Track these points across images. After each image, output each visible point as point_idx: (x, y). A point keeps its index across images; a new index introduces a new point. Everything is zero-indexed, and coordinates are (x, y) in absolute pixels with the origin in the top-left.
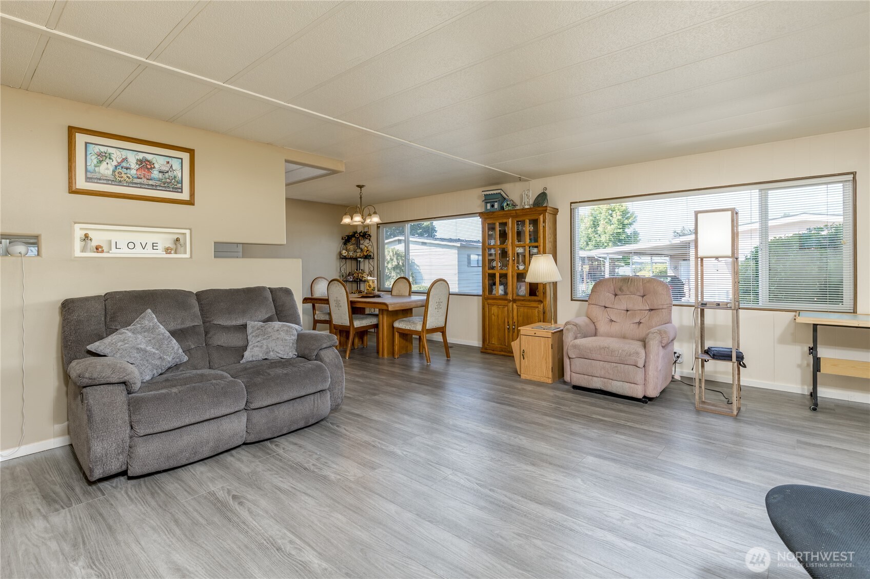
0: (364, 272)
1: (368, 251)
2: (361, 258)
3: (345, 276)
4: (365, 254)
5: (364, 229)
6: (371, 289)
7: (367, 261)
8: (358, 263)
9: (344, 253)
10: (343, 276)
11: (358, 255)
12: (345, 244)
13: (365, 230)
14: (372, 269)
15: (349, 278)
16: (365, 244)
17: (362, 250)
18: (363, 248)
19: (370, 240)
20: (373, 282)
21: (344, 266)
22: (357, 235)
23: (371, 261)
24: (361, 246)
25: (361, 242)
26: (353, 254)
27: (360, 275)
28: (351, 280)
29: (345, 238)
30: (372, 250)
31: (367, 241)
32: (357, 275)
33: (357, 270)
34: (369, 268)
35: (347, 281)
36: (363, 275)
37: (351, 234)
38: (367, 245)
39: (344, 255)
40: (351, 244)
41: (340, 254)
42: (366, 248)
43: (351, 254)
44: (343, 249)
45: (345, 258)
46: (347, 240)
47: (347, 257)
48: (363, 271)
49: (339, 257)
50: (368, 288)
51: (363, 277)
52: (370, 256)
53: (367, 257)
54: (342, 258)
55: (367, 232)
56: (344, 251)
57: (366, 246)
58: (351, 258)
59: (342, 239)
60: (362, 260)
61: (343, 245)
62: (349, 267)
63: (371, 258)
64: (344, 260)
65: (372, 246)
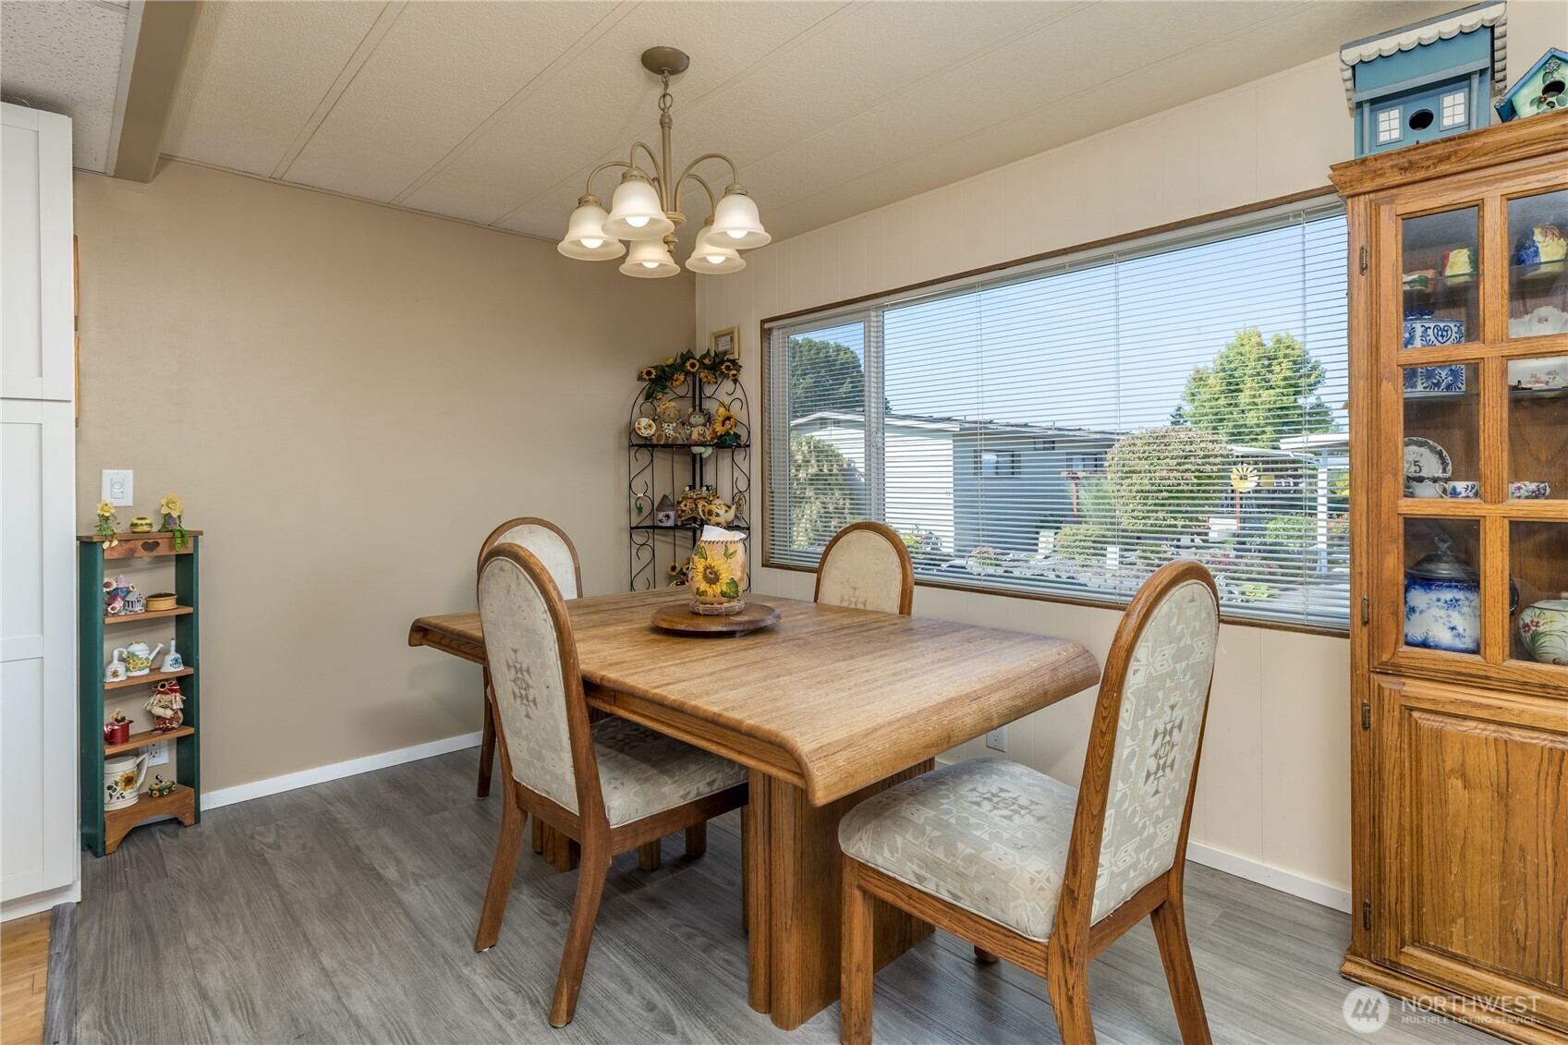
0: (716, 496)
1: (728, 418)
2: (704, 445)
3: (647, 510)
4: (720, 429)
5: (717, 345)
6: (717, 589)
7: (727, 454)
8: (697, 463)
9: (645, 427)
10: (640, 510)
11: (695, 436)
12: (649, 396)
13: (721, 349)
14: (742, 485)
15: (661, 515)
16: (721, 395)
17: (709, 419)
18: (713, 411)
19: (735, 381)
20: (728, 555)
21: (647, 475)
22: (693, 365)
23: (739, 456)
24: (707, 405)
25: (708, 390)
26: (674, 429)
27: (701, 504)
28: (670, 523)
29: (649, 373)
30: (742, 416)
31: (728, 386)
32: (690, 505)
33: (692, 487)
34: (734, 483)
35: (654, 527)
36: (713, 508)
37: (670, 361)
38: (727, 400)
39: (645, 433)
40: (671, 395)
41: (631, 430)
42: (722, 410)
43: (669, 430)
44: (642, 415)
45: (647, 445)
46: (657, 381)
47: (655, 441)
48: (714, 492)
49: (625, 442)
50: (703, 586)
51: (710, 513)
52: (737, 436)
53: (729, 443)
54: (640, 446)
55: (725, 353)
56: (644, 421)
57: (722, 404)
58: (670, 447)
59: (640, 378)
60: (707, 452)
61: (641, 400)
62: (664, 478)
63: (739, 446)
64: (644, 456)
65: (745, 403)
